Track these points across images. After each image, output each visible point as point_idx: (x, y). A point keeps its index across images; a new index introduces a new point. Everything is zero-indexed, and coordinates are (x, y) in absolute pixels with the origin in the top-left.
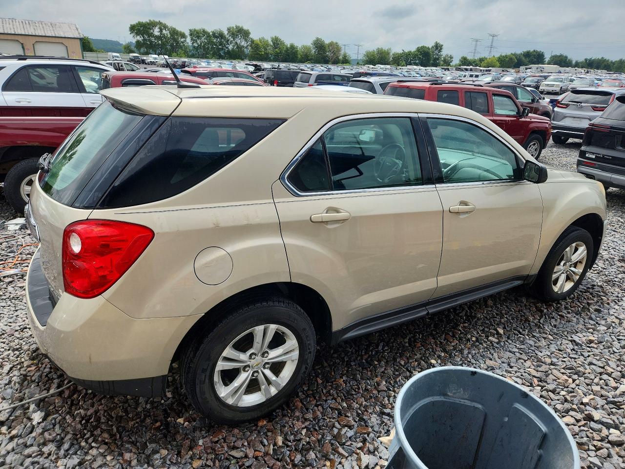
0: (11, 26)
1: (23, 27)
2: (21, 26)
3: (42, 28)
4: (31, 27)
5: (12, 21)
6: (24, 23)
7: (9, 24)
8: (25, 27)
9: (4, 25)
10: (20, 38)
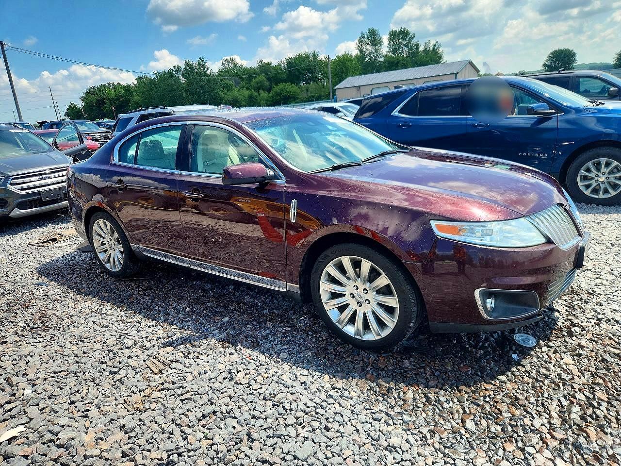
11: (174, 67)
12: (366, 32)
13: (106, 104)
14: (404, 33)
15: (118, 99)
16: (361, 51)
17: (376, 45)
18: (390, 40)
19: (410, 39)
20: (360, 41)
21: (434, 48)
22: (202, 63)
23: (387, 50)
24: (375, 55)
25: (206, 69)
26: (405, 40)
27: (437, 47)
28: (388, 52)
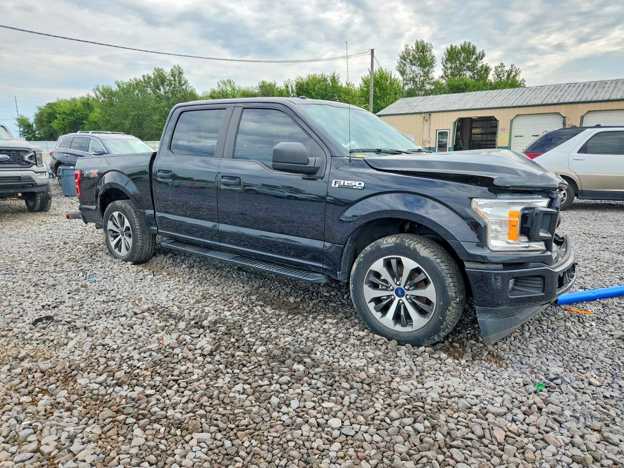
0: (562, 92)
1: (579, 93)
2: (579, 90)
3: (611, 89)
4: (594, 90)
5: (569, 86)
6: (586, 86)
7: (561, 91)
8: (583, 91)
9: (553, 92)
10: (562, 110)
11: (144, 76)
12: (412, 46)
13: (56, 118)
14: (468, 51)
15: (71, 114)
16: (403, 73)
17: (424, 67)
18: (447, 60)
19: (476, 59)
20: (403, 58)
21: (509, 75)
22: (178, 73)
23: (441, 73)
24: (422, 79)
25: (183, 82)
26: (469, 61)
27: (513, 73)
28: (442, 77)
